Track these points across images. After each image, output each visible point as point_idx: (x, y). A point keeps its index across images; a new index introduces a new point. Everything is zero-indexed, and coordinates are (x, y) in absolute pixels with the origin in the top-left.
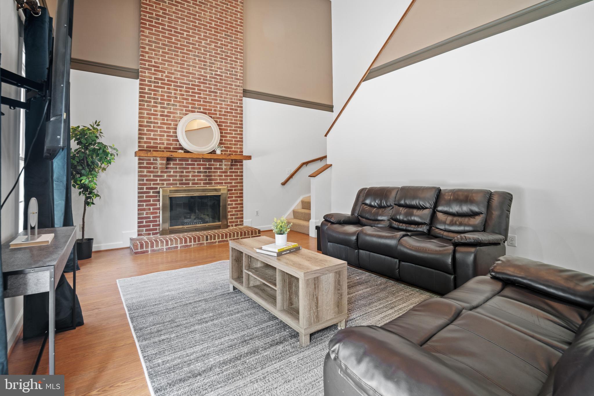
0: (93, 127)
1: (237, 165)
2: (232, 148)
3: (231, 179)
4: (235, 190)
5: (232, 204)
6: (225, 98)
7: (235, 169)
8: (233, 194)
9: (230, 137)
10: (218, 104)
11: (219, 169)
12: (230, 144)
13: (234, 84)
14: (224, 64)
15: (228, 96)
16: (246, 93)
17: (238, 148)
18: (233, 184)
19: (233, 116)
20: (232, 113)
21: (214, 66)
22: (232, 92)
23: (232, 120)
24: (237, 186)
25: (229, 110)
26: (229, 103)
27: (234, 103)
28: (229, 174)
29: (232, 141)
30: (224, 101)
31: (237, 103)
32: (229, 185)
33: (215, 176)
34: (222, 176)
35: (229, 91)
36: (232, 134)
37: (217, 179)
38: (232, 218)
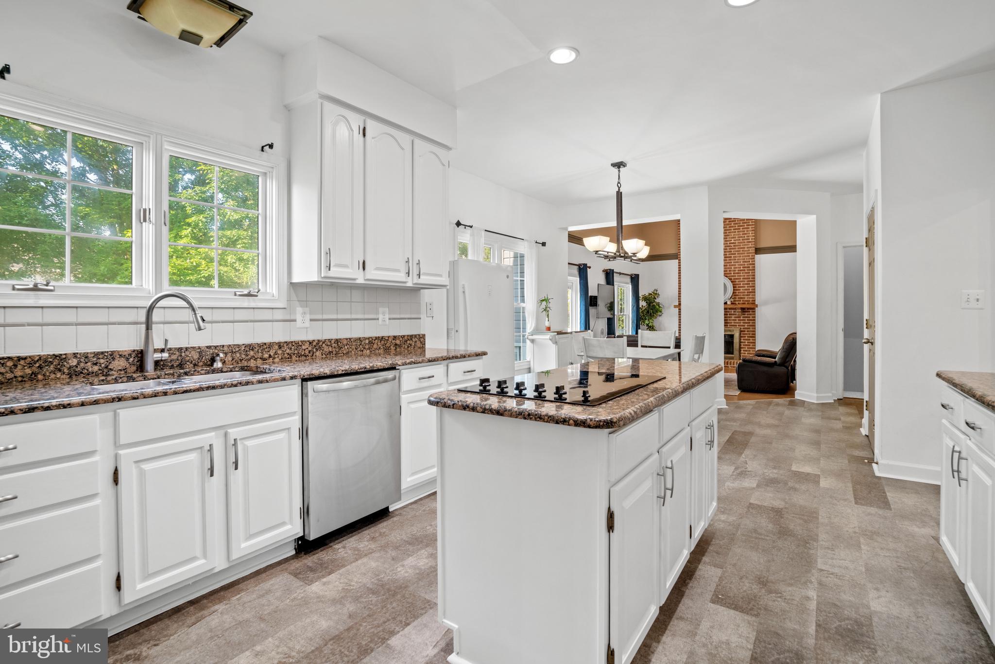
0: (654, 293)
1: (749, 312)
2: (745, 298)
3: (743, 323)
4: (748, 331)
5: (745, 342)
6: (738, 259)
7: (747, 315)
8: (746, 334)
9: (742, 290)
10: (733, 265)
11: (734, 314)
12: (743, 295)
13: (746, 246)
14: (737, 233)
15: (741, 258)
16: (758, 251)
17: (750, 298)
18: (746, 327)
19: (746, 273)
20: (744, 270)
21: (728, 237)
22: (744, 253)
23: (744, 276)
24: (749, 328)
25: (742, 269)
26: (742, 263)
27: (747, 262)
28: (742, 318)
29: (744, 292)
30: (738, 262)
31: (749, 262)
32: (742, 327)
33: (730, 320)
34: (736, 320)
35: (742, 254)
36: (745, 287)
37: (732, 323)
38: (745, 353)
